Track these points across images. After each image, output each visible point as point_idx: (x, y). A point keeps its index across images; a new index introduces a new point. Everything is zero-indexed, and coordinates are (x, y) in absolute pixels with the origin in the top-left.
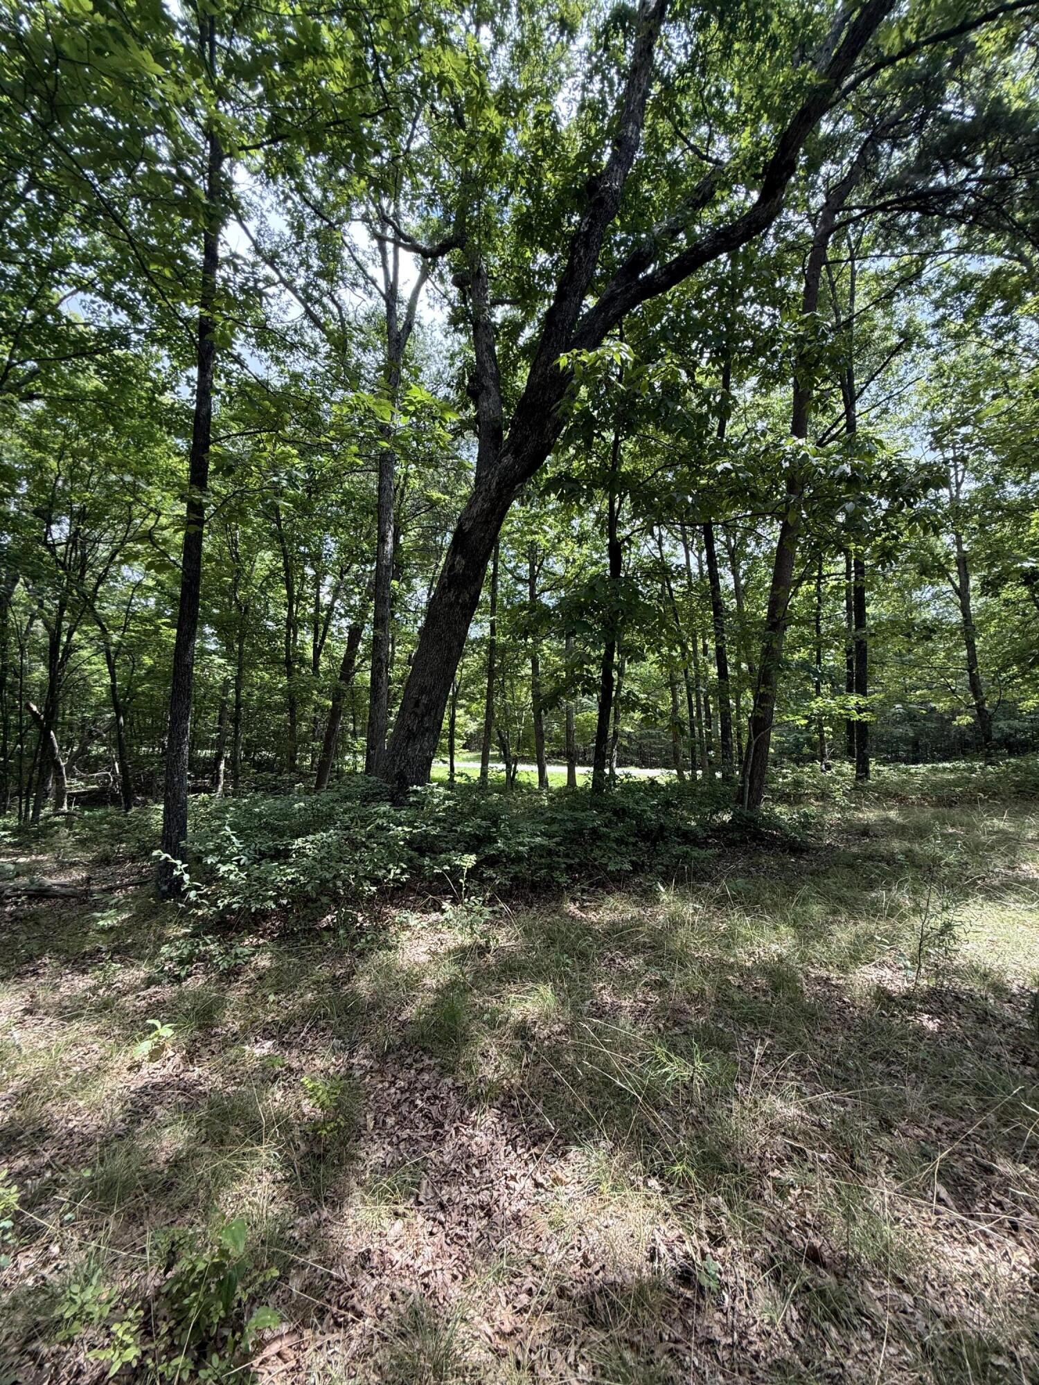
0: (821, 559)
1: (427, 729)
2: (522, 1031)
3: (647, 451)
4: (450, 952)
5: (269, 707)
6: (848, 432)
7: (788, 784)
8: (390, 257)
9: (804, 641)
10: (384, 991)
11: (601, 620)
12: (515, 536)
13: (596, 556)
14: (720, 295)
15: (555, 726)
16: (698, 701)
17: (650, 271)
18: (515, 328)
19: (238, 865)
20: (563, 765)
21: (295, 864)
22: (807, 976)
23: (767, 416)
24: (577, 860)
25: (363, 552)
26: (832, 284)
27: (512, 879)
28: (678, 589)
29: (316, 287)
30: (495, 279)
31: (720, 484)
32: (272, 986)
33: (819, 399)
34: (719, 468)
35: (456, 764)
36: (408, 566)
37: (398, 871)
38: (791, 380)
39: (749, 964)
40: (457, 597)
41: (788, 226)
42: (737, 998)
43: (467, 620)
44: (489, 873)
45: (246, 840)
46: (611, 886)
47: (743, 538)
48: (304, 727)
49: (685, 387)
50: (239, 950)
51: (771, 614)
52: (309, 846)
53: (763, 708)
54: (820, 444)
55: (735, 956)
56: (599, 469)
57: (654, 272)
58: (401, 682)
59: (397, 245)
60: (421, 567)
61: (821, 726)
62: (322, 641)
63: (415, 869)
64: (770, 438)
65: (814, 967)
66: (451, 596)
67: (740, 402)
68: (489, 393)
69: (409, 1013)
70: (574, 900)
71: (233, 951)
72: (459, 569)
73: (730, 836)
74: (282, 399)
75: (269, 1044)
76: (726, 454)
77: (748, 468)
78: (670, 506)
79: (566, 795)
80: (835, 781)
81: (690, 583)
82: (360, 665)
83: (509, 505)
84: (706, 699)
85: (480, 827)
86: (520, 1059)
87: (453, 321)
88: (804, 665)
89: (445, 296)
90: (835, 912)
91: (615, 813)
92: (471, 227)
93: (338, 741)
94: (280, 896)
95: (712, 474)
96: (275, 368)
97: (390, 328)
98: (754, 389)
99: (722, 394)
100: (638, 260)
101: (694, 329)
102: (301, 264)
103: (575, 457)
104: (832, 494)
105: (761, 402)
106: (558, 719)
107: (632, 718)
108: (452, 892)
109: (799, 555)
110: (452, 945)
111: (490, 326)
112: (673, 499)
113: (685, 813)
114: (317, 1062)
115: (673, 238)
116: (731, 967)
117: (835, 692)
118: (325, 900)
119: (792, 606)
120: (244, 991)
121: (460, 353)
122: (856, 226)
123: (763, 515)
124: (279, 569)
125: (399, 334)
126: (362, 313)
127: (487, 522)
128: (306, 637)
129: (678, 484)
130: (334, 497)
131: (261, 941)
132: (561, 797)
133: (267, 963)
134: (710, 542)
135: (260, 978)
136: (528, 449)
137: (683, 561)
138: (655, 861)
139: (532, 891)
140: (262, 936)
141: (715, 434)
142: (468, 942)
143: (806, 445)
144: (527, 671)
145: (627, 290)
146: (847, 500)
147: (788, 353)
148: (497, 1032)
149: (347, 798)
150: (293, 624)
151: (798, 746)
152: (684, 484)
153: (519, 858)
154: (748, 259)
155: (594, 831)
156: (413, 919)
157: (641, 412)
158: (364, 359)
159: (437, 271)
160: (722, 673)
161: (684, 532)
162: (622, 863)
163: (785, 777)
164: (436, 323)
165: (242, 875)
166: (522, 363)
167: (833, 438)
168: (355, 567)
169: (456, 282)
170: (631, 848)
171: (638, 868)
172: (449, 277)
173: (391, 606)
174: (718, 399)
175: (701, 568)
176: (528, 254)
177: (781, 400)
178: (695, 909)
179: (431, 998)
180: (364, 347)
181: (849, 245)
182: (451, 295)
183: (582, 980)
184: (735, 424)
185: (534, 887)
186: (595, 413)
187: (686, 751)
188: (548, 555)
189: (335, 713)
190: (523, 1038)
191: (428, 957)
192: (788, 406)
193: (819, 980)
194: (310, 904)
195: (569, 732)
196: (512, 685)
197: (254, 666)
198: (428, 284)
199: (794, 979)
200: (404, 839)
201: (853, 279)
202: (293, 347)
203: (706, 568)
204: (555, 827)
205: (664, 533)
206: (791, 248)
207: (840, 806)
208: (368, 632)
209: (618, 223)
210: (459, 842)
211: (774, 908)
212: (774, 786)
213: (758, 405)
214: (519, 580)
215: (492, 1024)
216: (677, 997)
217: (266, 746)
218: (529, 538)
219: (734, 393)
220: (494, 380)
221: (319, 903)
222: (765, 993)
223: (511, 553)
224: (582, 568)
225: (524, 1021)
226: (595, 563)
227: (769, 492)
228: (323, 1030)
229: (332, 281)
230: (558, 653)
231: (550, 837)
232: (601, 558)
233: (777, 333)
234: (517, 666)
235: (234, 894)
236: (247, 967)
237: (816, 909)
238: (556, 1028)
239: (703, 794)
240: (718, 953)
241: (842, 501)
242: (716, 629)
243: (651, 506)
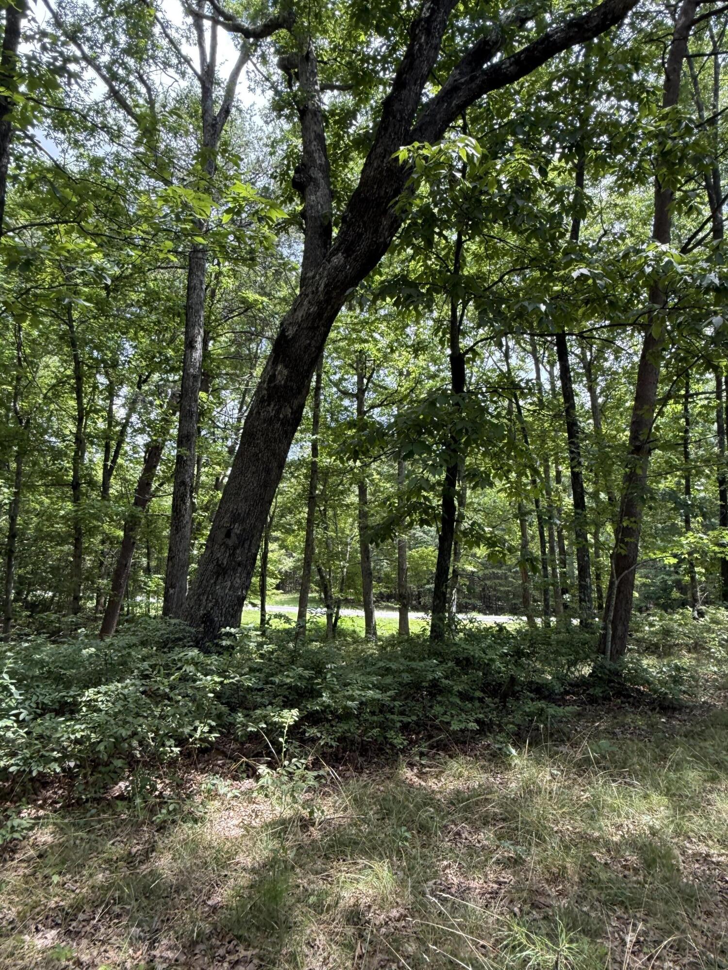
0: (688, 376)
1: (239, 564)
2: (355, 917)
3: (492, 254)
4: (267, 826)
5: (50, 537)
6: (715, 238)
7: (655, 633)
8: (207, 36)
9: (671, 468)
10: (190, 871)
11: (443, 441)
12: (341, 344)
13: (433, 369)
14: (573, 86)
15: (385, 563)
16: (551, 535)
17: (495, 60)
18: (347, 116)
19: (17, 721)
20: (393, 609)
21: (83, 720)
22: (683, 853)
23: (626, 218)
24: (415, 718)
25: (167, 360)
26: (694, 78)
27: (339, 740)
28: (528, 407)
29: (124, 66)
30: (325, 63)
31: (576, 291)
32: (56, 865)
33: (682, 200)
34: (575, 274)
35: (267, 608)
36: (219, 375)
37: (206, 729)
38: (652, 179)
39: (616, 839)
40: (278, 412)
41: (645, 16)
42: (603, 876)
43: (287, 439)
44: (312, 732)
45: (27, 691)
46: (456, 749)
47: (601, 351)
48: (88, 561)
49: (536, 184)
50: (16, 822)
51: (634, 437)
52: (101, 698)
53: (626, 544)
54: (685, 250)
55: (600, 829)
56: (440, 272)
57: (501, 62)
58: (206, 508)
59: (216, 22)
60: (232, 378)
61: (692, 566)
62: (114, 461)
63: (226, 728)
64: (629, 241)
65: (691, 842)
66: (271, 410)
67: (596, 202)
68: (317, 186)
69: (221, 896)
70: (411, 765)
71: (9, 823)
72: (280, 380)
73: (591, 691)
74: (80, 185)
75: (54, 932)
76: (582, 259)
77: (608, 274)
78: (521, 314)
79: (400, 643)
80: (709, 630)
81: (540, 400)
82: (157, 489)
83: (339, 309)
84: (559, 532)
85: (301, 677)
86: (352, 948)
87: (278, 107)
88: (671, 495)
89: (267, 79)
90: (714, 779)
91: (458, 662)
92: (299, 8)
93: (128, 577)
94: (66, 757)
95: (566, 280)
96: (71, 152)
97: (205, 112)
98: (611, 188)
99: (576, 193)
100: (484, 50)
101: (545, 122)
102: (107, 40)
103: (413, 257)
104: (698, 305)
105: (618, 202)
106: (388, 555)
107: (474, 555)
108: (269, 754)
109: (663, 371)
110: (268, 817)
111: (318, 111)
112: (523, 308)
113: (539, 666)
114: (111, 954)
115: (522, 27)
116: (596, 841)
117: (707, 528)
118: (118, 763)
119: (658, 428)
120: (21, 872)
121: (281, 141)
122: (719, 18)
123: (623, 325)
124: (68, 377)
125: (215, 119)
126: (174, 95)
127: (313, 328)
128: (95, 456)
129: (528, 290)
130: (134, 297)
131: (41, 813)
132: (393, 646)
133: (49, 839)
134: (563, 354)
135: (40, 856)
136: (362, 247)
137: (533, 375)
138: (505, 720)
139: (361, 755)
140: (42, 807)
141: (568, 235)
142: (288, 813)
143: (670, 250)
144: (353, 498)
145: (472, 79)
146: (716, 313)
147: (648, 151)
148: (325, 917)
149: (144, 644)
150: (81, 441)
151: (666, 589)
152: (534, 291)
153: (347, 715)
154: (602, 51)
155: (435, 683)
156: (223, 786)
157: (487, 210)
158: (174, 144)
159: (259, 52)
160: (579, 503)
161: (533, 344)
162: (467, 721)
163: (651, 625)
164: (256, 107)
165: (22, 732)
166: (354, 154)
167: (699, 243)
168: (156, 376)
169: (283, 65)
170: (477, 704)
171: (485, 727)
172: (275, 60)
173: (198, 421)
174: (571, 198)
175: (552, 383)
176: (363, 38)
177: (641, 201)
178: (552, 775)
179: (245, 879)
180: (175, 131)
181: (712, 37)
182: (274, 78)
183: (424, 857)
184: (591, 225)
185: (364, 750)
186: (436, 210)
187: (537, 594)
188: (379, 366)
189: (128, 545)
190: (356, 924)
191: (241, 832)
192: (648, 207)
193: (698, 857)
194: (101, 768)
195: (401, 570)
196: (335, 515)
197: (32, 488)
198: (249, 66)
199: (668, 855)
200: (213, 691)
201: (717, 73)
202: (93, 130)
203: (559, 384)
204: (389, 680)
205: (511, 344)
206: (650, 38)
207: (716, 659)
208: (170, 451)
209: (461, 8)
210: (275, 697)
211: (643, 774)
212: (639, 635)
213: (616, 205)
214: (345, 393)
215: (319, 908)
216: (535, 876)
217: (43, 584)
218: (357, 347)
219: (589, 191)
220: (323, 172)
221: (111, 767)
222: (636, 871)
223: (337, 363)
224: (418, 381)
225: (356, 905)
226: (433, 377)
227: (630, 301)
228: (118, 916)
229: (141, 59)
230: (389, 478)
231: (383, 689)
232: (439, 370)
233: (636, 128)
234: (342, 493)
235: (13, 755)
236: (25, 843)
237: (693, 776)
238: (394, 913)
239: (559, 642)
240: (581, 826)
241: (709, 314)
242: (572, 452)
243: (499, 313)
